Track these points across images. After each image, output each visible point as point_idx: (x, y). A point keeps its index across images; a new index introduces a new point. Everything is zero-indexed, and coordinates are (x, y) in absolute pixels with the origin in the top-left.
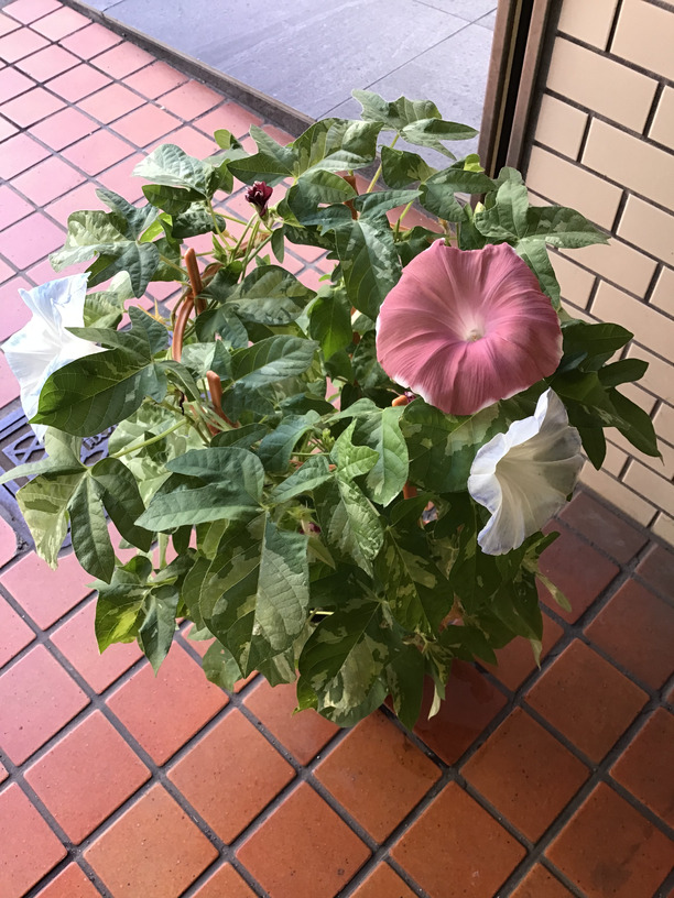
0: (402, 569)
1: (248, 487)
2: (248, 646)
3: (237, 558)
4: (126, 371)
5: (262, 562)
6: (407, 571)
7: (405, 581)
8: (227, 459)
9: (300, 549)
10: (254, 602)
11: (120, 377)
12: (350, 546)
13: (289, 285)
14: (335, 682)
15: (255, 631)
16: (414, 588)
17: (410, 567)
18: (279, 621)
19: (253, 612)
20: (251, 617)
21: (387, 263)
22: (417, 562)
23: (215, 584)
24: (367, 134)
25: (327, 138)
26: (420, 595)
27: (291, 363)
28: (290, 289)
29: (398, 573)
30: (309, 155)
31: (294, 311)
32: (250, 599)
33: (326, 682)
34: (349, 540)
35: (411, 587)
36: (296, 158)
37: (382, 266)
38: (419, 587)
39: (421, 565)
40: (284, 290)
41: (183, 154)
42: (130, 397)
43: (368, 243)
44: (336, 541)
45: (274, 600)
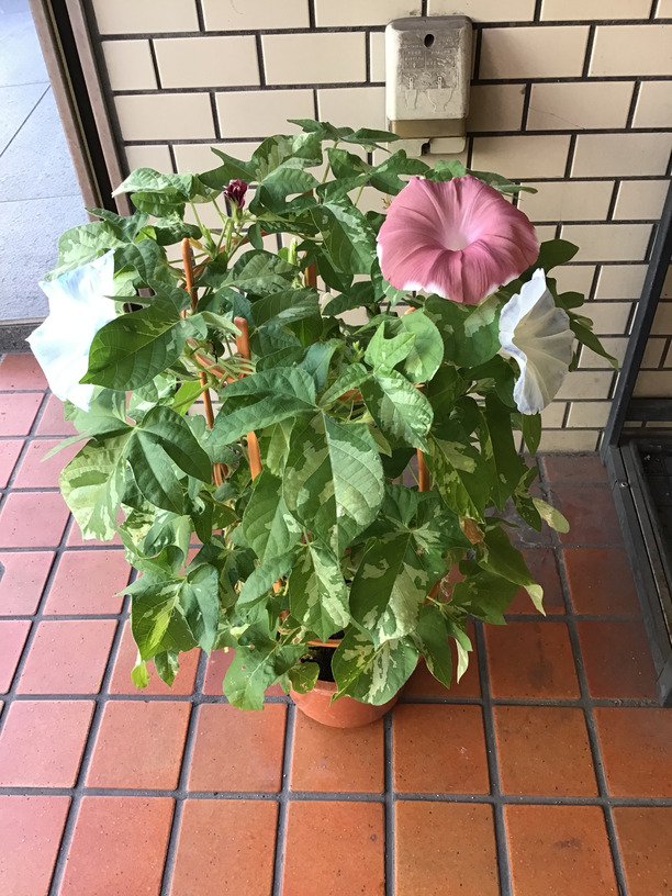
0: (443, 458)
1: (300, 396)
2: (335, 529)
3: (308, 452)
4: (161, 326)
5: (330, 451)
6: (448, 460)
7: (448, 469)
8: (274, 378)
9: (363, 432)
10: (333, 487)
11: (157, 332)
12: (402, 430)
13: (275, 264)
14: (386, 616)
15: (339, 513)
16: (457, 475)
17: (449, 455)
18: (359, 497)
19: (334, 496)
20: (332, 502)
21: (360, 229)
22: (456, 448)
23: (294, 477)
24: (312, 143)
25: (281, 150)
26: (463, 480)
27: (303, 309)
28: (276, 267)
29: (441, 462)
30: (267, 163)
31: (285, 285)
32: (328, 485)
33: (377, 619)
34: (400, 425)
35: (454, 475)
36: (257, 167)
37: (355, 232)
38: (461, 473)
39: (460, 451)
40: (272, 269)
41: (157, 173)
42: (170, 347)
43: (338, 218)
44: (389, 428)
45: (349, 481)
